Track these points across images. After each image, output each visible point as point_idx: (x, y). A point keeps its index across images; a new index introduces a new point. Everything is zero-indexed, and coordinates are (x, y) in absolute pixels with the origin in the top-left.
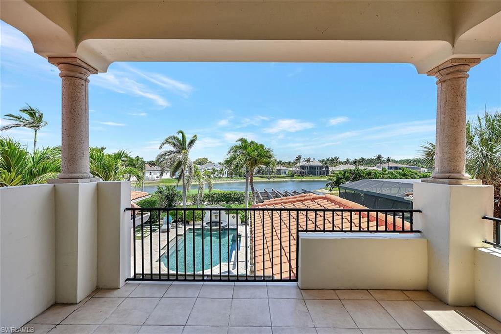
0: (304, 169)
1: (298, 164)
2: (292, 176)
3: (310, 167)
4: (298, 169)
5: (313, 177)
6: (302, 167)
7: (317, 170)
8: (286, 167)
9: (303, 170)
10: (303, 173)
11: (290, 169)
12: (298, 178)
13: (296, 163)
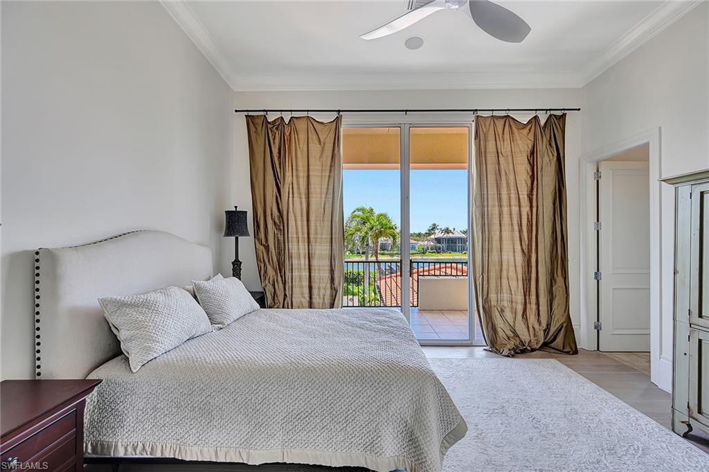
0: (440, 243)
1: (433, 236)
2: (424, 253)
3: (448, 240)
4: (432, 243)
5: (453, 253)
6: (438, 240)
7: (458, 245)
8: (415, 240)
9: (438, 245)
10: (440, 249)
11: (420, 243)
12: (432, 256)
13: (430, 235)
